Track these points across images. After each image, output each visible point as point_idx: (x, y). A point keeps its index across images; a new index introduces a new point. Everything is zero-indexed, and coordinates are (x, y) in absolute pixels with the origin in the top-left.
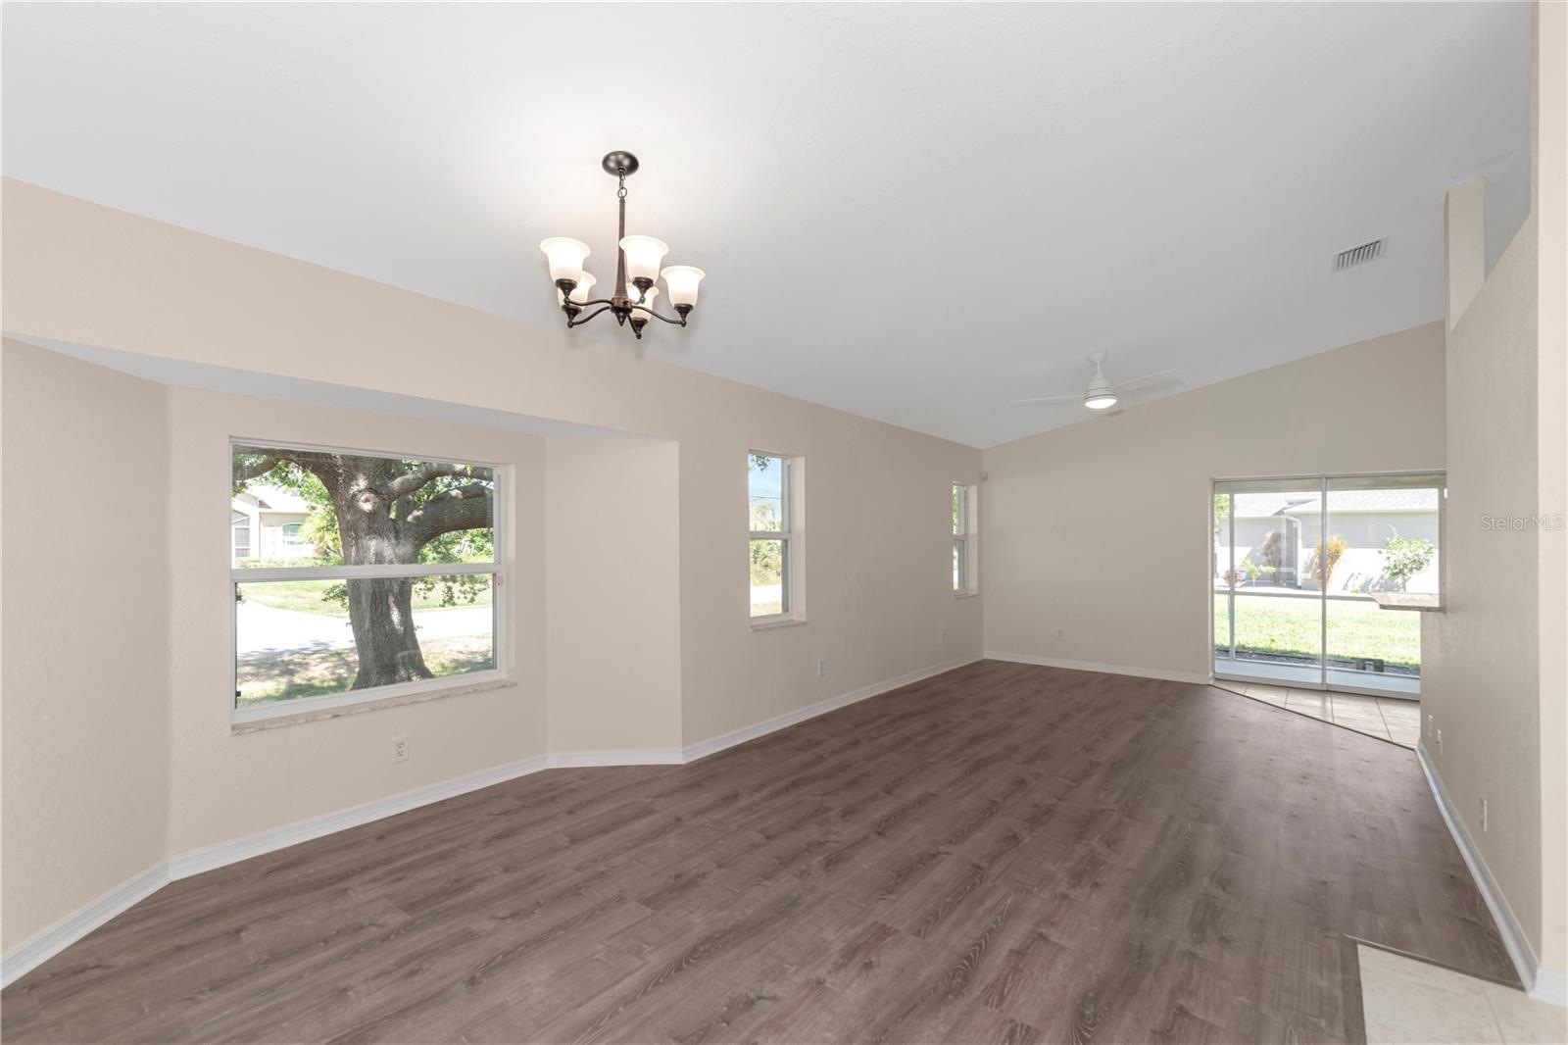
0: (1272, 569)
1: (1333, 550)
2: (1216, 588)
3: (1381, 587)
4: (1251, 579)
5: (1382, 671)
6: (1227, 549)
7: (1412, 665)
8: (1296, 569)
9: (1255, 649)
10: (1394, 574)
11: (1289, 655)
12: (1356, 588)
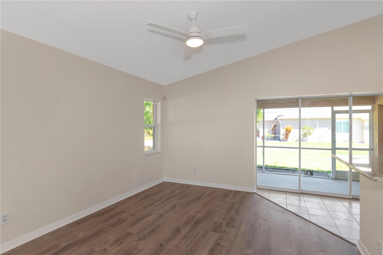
0: (274, 136)
1: (289, 130)
2: (258, 145)
4: (268, 138)
5: (313, 175)
6: (262, 130)
7: (320, 171)
8: (280, 135)
9: (271, 166)
10: (304, 136)
11: (282, 168)
12: (295, 140)
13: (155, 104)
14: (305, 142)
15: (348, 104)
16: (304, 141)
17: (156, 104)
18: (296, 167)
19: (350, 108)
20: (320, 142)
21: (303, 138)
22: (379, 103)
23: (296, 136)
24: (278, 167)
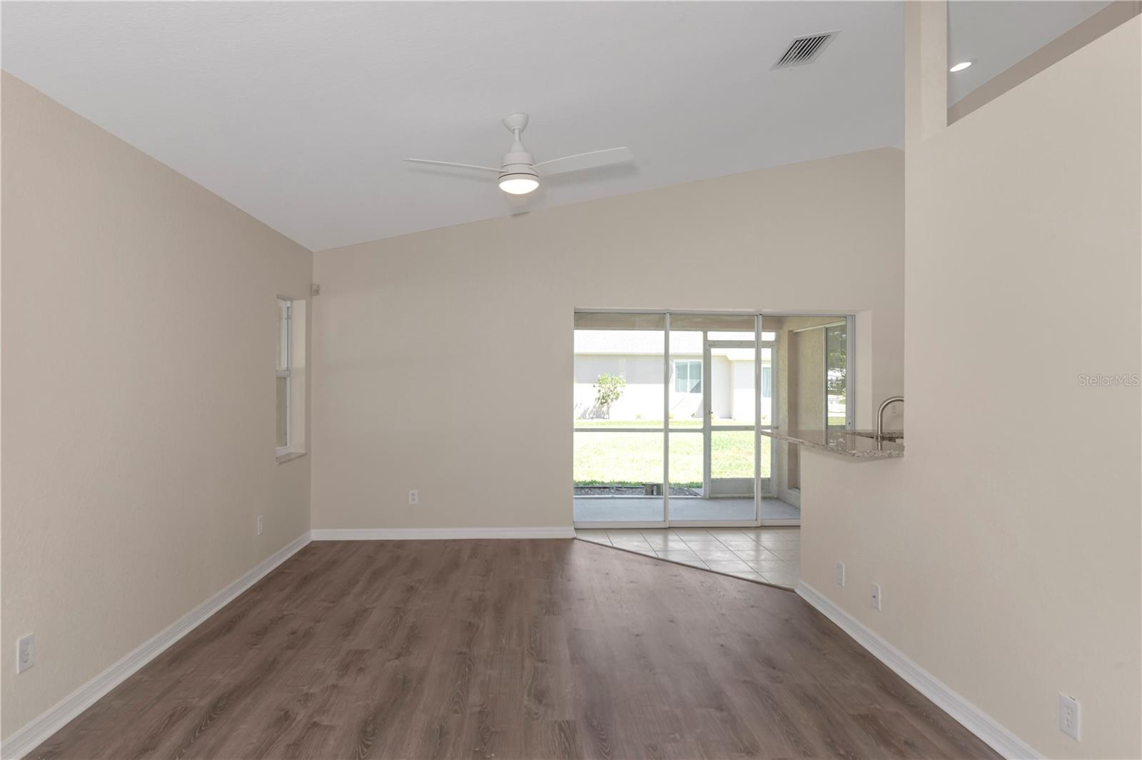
3: (594, 414)
10: (602, 403)
11: (591, 486)
12: (579, 416)
13: (288, 308)
14: (603, 418)
15: (754, 328)
16: (601, 418)
17: (289, 305)
18: (621, 481)
19: (758, 336)
20: (639, 417)
21: (599, 406)
22: (791, 329)
23: (581, 404)
24: (579, 482)
